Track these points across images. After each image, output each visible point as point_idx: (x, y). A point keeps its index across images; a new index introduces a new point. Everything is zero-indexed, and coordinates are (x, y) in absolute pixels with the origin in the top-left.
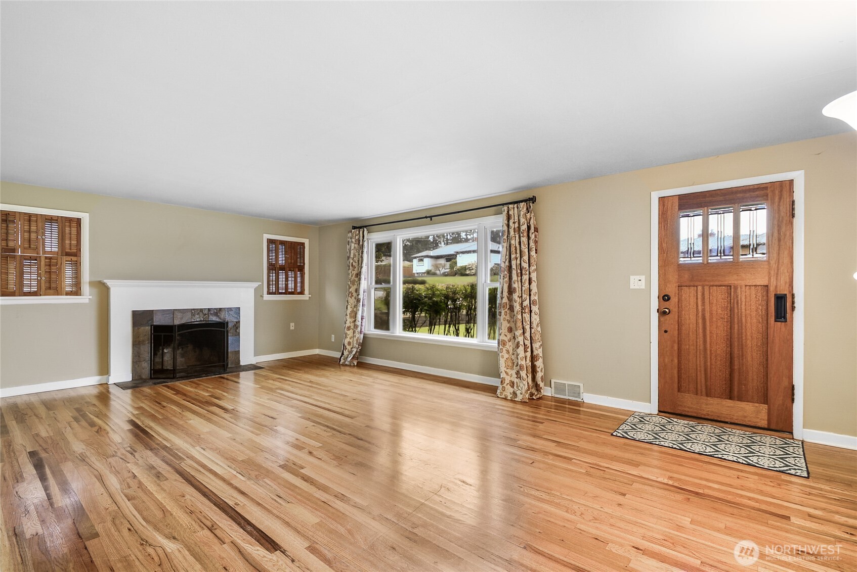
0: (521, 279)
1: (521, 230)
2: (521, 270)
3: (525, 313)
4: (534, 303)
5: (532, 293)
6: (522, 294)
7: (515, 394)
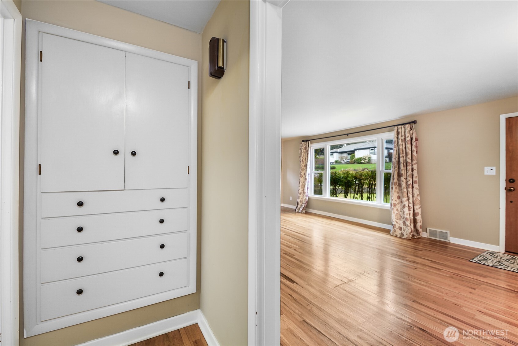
0: (406, 169)
1: (407, 140)
2: (406, 163)
3: (409, 188)
4: (416, 182)
5: (414, 177)
6: (407, 177)
7: (402, 234)
